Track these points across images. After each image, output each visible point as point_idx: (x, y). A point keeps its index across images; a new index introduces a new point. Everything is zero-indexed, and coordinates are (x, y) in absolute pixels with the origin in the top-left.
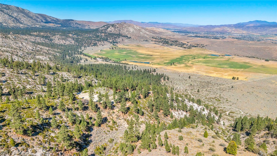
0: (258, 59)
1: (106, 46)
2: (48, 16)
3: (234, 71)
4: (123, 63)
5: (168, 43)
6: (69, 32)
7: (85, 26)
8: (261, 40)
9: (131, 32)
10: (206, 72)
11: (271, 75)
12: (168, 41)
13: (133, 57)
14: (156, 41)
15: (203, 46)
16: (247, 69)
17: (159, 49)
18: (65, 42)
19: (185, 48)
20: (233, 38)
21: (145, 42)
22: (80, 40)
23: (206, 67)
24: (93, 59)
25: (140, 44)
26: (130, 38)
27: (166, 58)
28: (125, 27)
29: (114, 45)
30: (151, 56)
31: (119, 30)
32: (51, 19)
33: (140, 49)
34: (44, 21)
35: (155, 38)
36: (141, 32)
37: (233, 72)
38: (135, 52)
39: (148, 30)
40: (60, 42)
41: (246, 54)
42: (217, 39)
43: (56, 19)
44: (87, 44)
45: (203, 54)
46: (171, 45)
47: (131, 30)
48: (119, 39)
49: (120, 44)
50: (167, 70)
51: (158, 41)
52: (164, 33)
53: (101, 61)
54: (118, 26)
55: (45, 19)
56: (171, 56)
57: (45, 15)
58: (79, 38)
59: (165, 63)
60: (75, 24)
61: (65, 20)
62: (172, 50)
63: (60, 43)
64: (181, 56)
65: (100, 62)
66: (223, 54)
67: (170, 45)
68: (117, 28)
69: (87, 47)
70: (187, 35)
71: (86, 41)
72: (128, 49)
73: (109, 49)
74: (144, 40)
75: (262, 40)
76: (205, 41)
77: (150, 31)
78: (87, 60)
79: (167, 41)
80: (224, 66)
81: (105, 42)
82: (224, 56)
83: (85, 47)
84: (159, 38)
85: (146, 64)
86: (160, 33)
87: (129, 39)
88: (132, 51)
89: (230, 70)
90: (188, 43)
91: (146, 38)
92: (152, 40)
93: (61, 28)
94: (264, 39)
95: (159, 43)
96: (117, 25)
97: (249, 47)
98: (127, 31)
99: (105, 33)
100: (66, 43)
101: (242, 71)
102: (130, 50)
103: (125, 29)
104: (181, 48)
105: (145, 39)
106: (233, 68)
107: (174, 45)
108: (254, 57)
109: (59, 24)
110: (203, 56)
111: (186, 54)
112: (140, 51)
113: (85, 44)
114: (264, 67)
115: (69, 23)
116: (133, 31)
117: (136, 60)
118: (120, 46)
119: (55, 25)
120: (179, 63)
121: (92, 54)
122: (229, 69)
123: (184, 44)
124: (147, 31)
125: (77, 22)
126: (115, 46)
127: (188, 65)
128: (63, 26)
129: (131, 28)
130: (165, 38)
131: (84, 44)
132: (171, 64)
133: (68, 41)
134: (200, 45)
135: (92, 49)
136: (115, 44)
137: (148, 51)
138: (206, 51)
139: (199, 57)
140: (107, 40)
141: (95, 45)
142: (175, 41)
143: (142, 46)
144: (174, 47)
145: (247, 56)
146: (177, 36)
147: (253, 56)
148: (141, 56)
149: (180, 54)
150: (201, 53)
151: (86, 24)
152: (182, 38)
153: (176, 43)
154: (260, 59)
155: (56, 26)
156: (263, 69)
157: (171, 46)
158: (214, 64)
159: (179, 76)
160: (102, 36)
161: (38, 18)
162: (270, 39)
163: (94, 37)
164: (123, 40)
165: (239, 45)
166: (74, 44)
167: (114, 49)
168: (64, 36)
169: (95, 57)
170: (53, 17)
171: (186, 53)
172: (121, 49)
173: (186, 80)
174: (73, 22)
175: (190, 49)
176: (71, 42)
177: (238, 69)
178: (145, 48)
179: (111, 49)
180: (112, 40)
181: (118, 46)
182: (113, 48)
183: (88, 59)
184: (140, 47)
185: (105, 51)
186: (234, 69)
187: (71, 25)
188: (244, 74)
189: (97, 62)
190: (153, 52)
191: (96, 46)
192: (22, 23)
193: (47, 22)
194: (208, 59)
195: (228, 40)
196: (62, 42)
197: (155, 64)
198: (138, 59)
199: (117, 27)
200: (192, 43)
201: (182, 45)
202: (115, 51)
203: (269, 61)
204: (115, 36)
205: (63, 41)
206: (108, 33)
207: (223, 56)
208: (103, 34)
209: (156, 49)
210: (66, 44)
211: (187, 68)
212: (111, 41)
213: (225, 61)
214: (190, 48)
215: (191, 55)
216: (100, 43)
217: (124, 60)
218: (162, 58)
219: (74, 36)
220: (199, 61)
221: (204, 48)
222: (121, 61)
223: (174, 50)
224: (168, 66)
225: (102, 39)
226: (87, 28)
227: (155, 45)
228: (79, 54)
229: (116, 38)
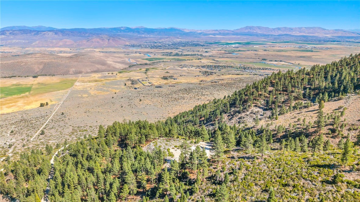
0: (21, 77)
3: (20, 97)
11: (66, 90)
37: (23, 99)
89: (16, 98)
106: (14, 94)
108: (14, 77)
114: (44, 84)
147: (12, 75)
154: (25, 77)
177: (21, 95)
203: (38, 77)
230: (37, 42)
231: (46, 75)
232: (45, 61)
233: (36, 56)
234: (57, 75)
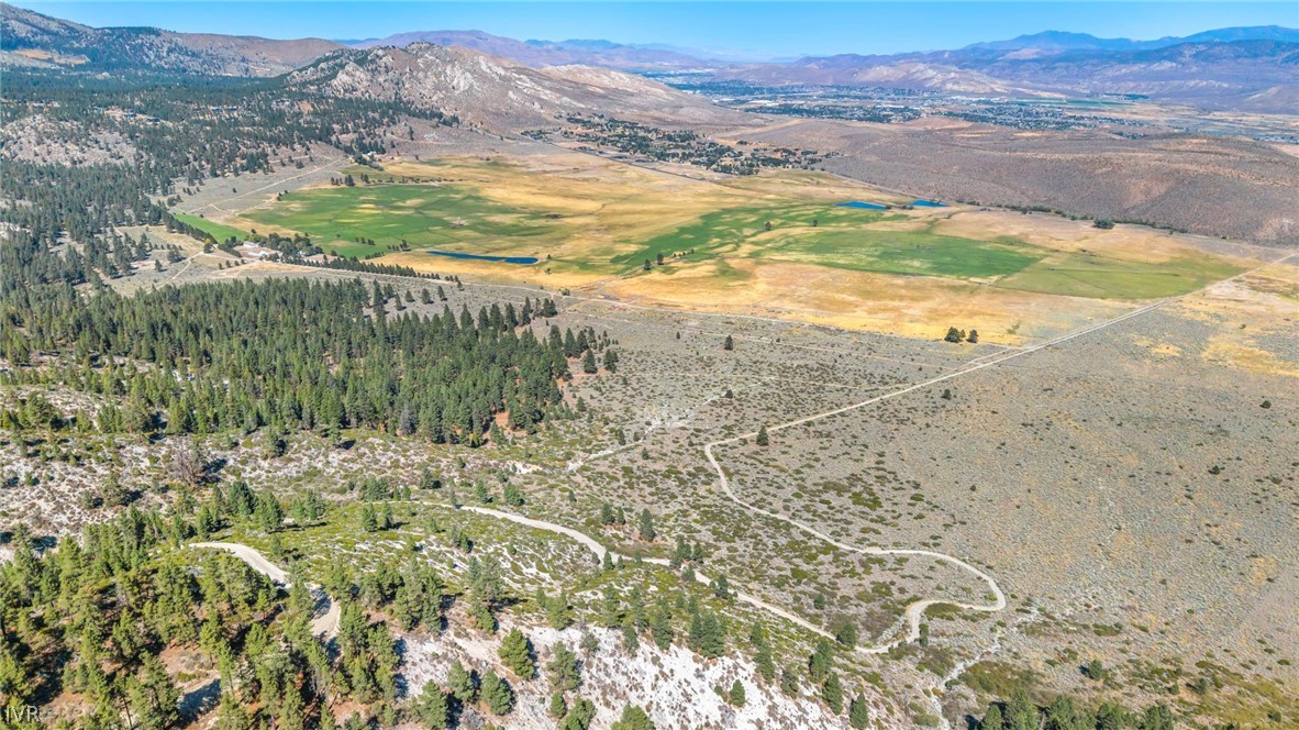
0: (1064, 216)
1: (317, 169)
2: (16, 9)
3: (953, 288)
4: (386, 264)
5: (647, 146)
6: (113, 96)
7: (223, 60)
8: (1072, 120)
9: (457, 92)
10: (821, 305)
11: (1128, 304)
12: (645, 134)
13: (455, 227)
14: (587, 135)
15: (813, 161)
16: (1014, 278)
17: (598, 180)
18: (82, 151)
19: (726, 169)
20: (950, 114)
21: (530, 143)
22: (169, 138)
23: (822, 276)
24: (221, 247)
25: (503, 154)
26: (455, 125)
27: (629, 226)
28: (428, 66)
29: (364, 162)
30: (555, 217)
31: (397, 84)
32: (29, 28)
33: (498, 181)
35: (584, 123)
36: (511, 93)
37: (952, 295)
38: (470, 197)
39: (549, 79)
40: (49, 153)
41: (1009, 192)
42: (881, 119)
43: (61, 23)
44: (208, 162)
45: (810, 201)
46: (662, 156)
47: (461, 80)
48: (393, 128)
49: (396, 159)
50: (618, 300)
51: (598, 139)
52: (632, 95)
53: (261, 259)
54: (388, 60)
56: (657, 217)
58: (164, 131)
59: (616, 259)
60: (170, 51)
61: (110, 29)
62: (666, 182)
63: (47, 158)
64: (701, 217)
65: (256, 264)
66: (904, 199)
67: (656, 155)
68: (383, 69)
69: (210, 182)
70: (744, 102)
71: (208, 146)
72: (436, 184)
73: (330, 187)
74: (526, 133)
75: (1073, 124)
76: (821, 136)
77: (560, 86)
78: (176, 257)
79: (644, 138)
80: (907, 266)
81: (317, 149)
82: (911, 209)
83: (196, 176)
84: (603, 121)
85: (517, 265)
86: (612, 95)
87: (447, 128)
88: (458, 192)
89: (939, 287)
90: (741, 143)
91: (538, 119)
92: (566, 133)
93: (81, 76)
94: (1082, 118)
95: (602, 148)
96: (384, 59)
97: (1024, 161)
99: (321, 98)
100: (86, 156)
101: (994, 291)
102: (443, 189)
103: (426, 77)
104: (708, 174)
105: (530, 129)
106: (952, 272)
107: (674, 155)
108: (1043, 210)
109: (78, 52)
110: (811, 211)
111: (729, 203)
112: (498, 193)
113: (196, 164)
114: (1094, 260)
115: (133, 47)
116: (471, 86)
117: (465, 247)
118: (395, 165)
119: (50, 60)
120: (692, 257)
121: (227, 220)
122: (933, 278)
123: (722, 151)
124: (544, 87)
125: (180, 41)
126: (364, 169)
127: (734, 263)
128: (97, 61)
129: (458, 73)
130: (634, 119)
131: (195, 160)
132: (647, 262)
133: (96, 150)
134: (799, 153)
135: (235, 191)
136: (366, 157)
137: (543, 191)
138: (824, 185)
139: (790, 221)
140: (324, 136)
141: (256, 163)
142: (680, 136)
143: (515, 162)
144: (672, 165)
145: (1015, 205)
146: (695, 111)
147: (1038, 205)
148: (498, 218)
149: (699, 206)
150: (804, 197)
151: (226, 54)
152: (717, 121)
153: (683, 148)
154: (1073, 218)
155: (62, 61)
156: (1091, 273)
157: (657, 165)
158: (862, 256)
159: (678, 337)
160: (300, 114)
162: (1107, 115)
163: (254, 124)
164: (411, 132)
165: (977, 151)
166: (132, 163)
167: (359, 183)
168: (76, 120)
169: (234, 239)
170: (41, 15)
171: (732, 195)
172: (396, 183)
173: (708, 364)
174: (157, 41)
175: (752, 178)
176: (114, 151)
177: (972, 279)
178: (528, 173)
179: (343, 186)
180: (353, 136)
181: (382, 170)
182: (351, 182)
183: (182, 253)
184: (504, 171)
185: (302, 199)
186: (954, 277)
187: (148, 57)
188: (1004, 303)
189: (237, 264)
190: (566, 196)
191: (260, 172)
193: (10, 42)
194: (831, 228)
195: (929, 127)
196: (61, 154)
197: (564, 265)
198: (477, 239)
199: (386, 67)
200: (762, 145)
201: (713, 156)
202: (362, 198)
203: (1114, 229)
204: (370, 114)
205: (70, 146)
206: (336, 98)
207: (904, 208)
208: (306, 107)
209: (585, 180)
210: (86, 164)
211: (724, 281)
212: (346, 139)
213: (914, 237)
214: (748, 170)
215: (753, 211)
216: (284, 151)
217: (396, 249)
219: (140, 116)
220: (791, 240)
221: (818, 171)
222: (377, 255)
223: (672, 181)
224: (632, 275)
225: (301, 130)
226: (232, 71)
227: (582, 157)
228: (141, 221)
229: (378, 123)
230: (1273, 90)
231: (1153, 225)
232: (1193, 167)
233: (1182, 147)
234: (1198, 232)
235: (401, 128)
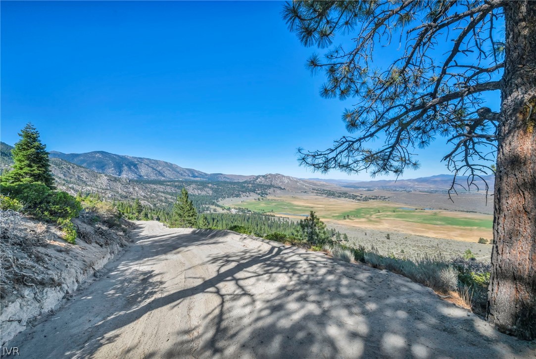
1: (251, 197)
2: (197, 171)
4: (268, 214)
5: (334, 195)
9: (285, 183)
13: (285, 209)
14: (318, 192)
15: (385, 199)
17: (322, 201)
19: (358, 200)
21: (303, 194)
23: (406, 223)
24: (226, 209)
25: (296, 195)
26: (284, 190)
27: (334, 210)
28: (279, 177)
30: (312, 208)
31: (271, 181)
32: (198, 174)
33: (296, 201)
34: (191, 175)
35: (317, 190)
38: (288, 203)
40: (194, 192)
41: (457, 207)
43: (204, 173)
44: (227, 195)
45: (389, 207)
46: (339, 197)
47: (286, 180)
48: (270, 190)
50: (339, 224)
51: (321, 193)
55: (193, 174)
56: (342, 209)
57: (194, 170)
58: (219, 189)
59: (333, 217)
60: (224, 178)
61: (213, 174)
62: (342, 202)
64: (356, 209)
66: (420, 208)
67: (337, 197)
69: (227, 199)
71: (228, 192)
72: (280, 201)
73: (254, 200)
76: (385, 193)
78: (215, 211)
79: (333, 193)
80: (436, 222)
81: (252, 194)
82: (424, 210)
83: (224, 197)
84: (321, 190)
85: (304, 216)
88: (285, 202)
90: (361, 194)
91: (305, 189)
92: (312, 192)
95: (322, 195)
96: (269, 176)
98: (280, 182)
99: (254, 184)
100: (202, 193)
102: (282, 202)
103: (278, 180)
104: (353, 201)
105: (303, 191)
106: (456, 225)
108: (474, 212)
109: (206, 178)
110: (391, 209)
111: (363, 207)
112: (296, 203)
115: (217, 177)
116: (288, 182)
117: (288, 213)
118: (270, 197)
120: (358, 217)
121: (229, 205)
123: (356, 196)
125: (226, 176)
126: (262, 198)
127: (372, 219)
130: (330, 190)
131: (224, 194)
132: (345, 217)
134: (380, 197)
135: (232, 200)
136: (263, 195)
137: (308, 203)
138: (391, 204)
139: (386, 211)
140: (254, 191)
141: (237, 196)
142: (343, 193)
143: (300, 197)
144: (342, 199)
145: (462, 210)
146: (344, 189)
147: (471, 210)
148: (297, 208)
149: (354, 207)
150: (386, 206)
151: (235, 178)
152: (353, 191)
153: (345, 195)
155: (203, 179)
158: (416, 219)
159: (366, 234)
160: (249, 187)
161: (185, 172)
163: (238, 188)
164: (274, 191)
166: (211, 195)
167: (261, 200)
169: (230, 208)
170: (200, 172)
171: (363, 205)
172: (270, 200)
174: (222, 176)
175: (367, 202)
176: (208, 192)
177: (466, 227)
178: (304, 199)
179: (257, 200)
180: (260, 191)
181: (266, 198)
182: (259, 199)
184: (296, 199)
185: (247, 202)
187: (219, 179)
190: (314, 204)
192: (164, 177)
193: (194, 176)
194: (400, 213)
196: (196, 192)
198: (291, 211)
201: (354, 197)
202: (261, 203)
204: (265, 187)
205: (199, 191)
206: (257, 184)
207: (422, 210)
208: (250, 185)
209: (319, 201)
212: (258, 192)
213: (431, 216)
214: (366, 200)
215: (372, 208)
216: (244, 194)
217: (269, 212)
218: (329, 210)
219: (215, 186)
220: (388, 215)
221: (387, 201)
222: (265, 213)
223: (344, 202)
224: (340, 220)
225: (249, 189)
226: (236, 181)
227: (317, 197)
228: (209, 204)
229: (266, 189)
235: (272, 189)
